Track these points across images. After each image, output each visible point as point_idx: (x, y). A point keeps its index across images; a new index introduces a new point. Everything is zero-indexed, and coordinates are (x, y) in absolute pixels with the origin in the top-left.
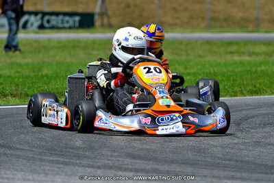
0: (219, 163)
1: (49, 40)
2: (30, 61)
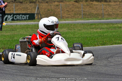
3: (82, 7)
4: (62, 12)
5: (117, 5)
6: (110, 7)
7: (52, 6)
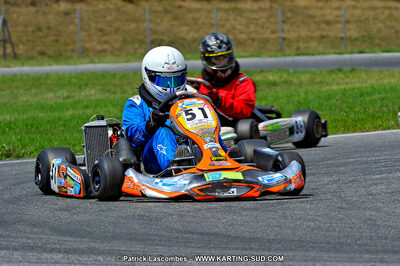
0: (177, 238)
3: (147, 17)
4: (83, 34)
5: (261, 9)
6: (239, 18)
7: (51, 17)
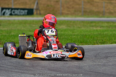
0: (87, 73)
1: (14, 20)
2: (6, 29)
3: (82, 4)
4: (62, 8)
7: (52, 2)
